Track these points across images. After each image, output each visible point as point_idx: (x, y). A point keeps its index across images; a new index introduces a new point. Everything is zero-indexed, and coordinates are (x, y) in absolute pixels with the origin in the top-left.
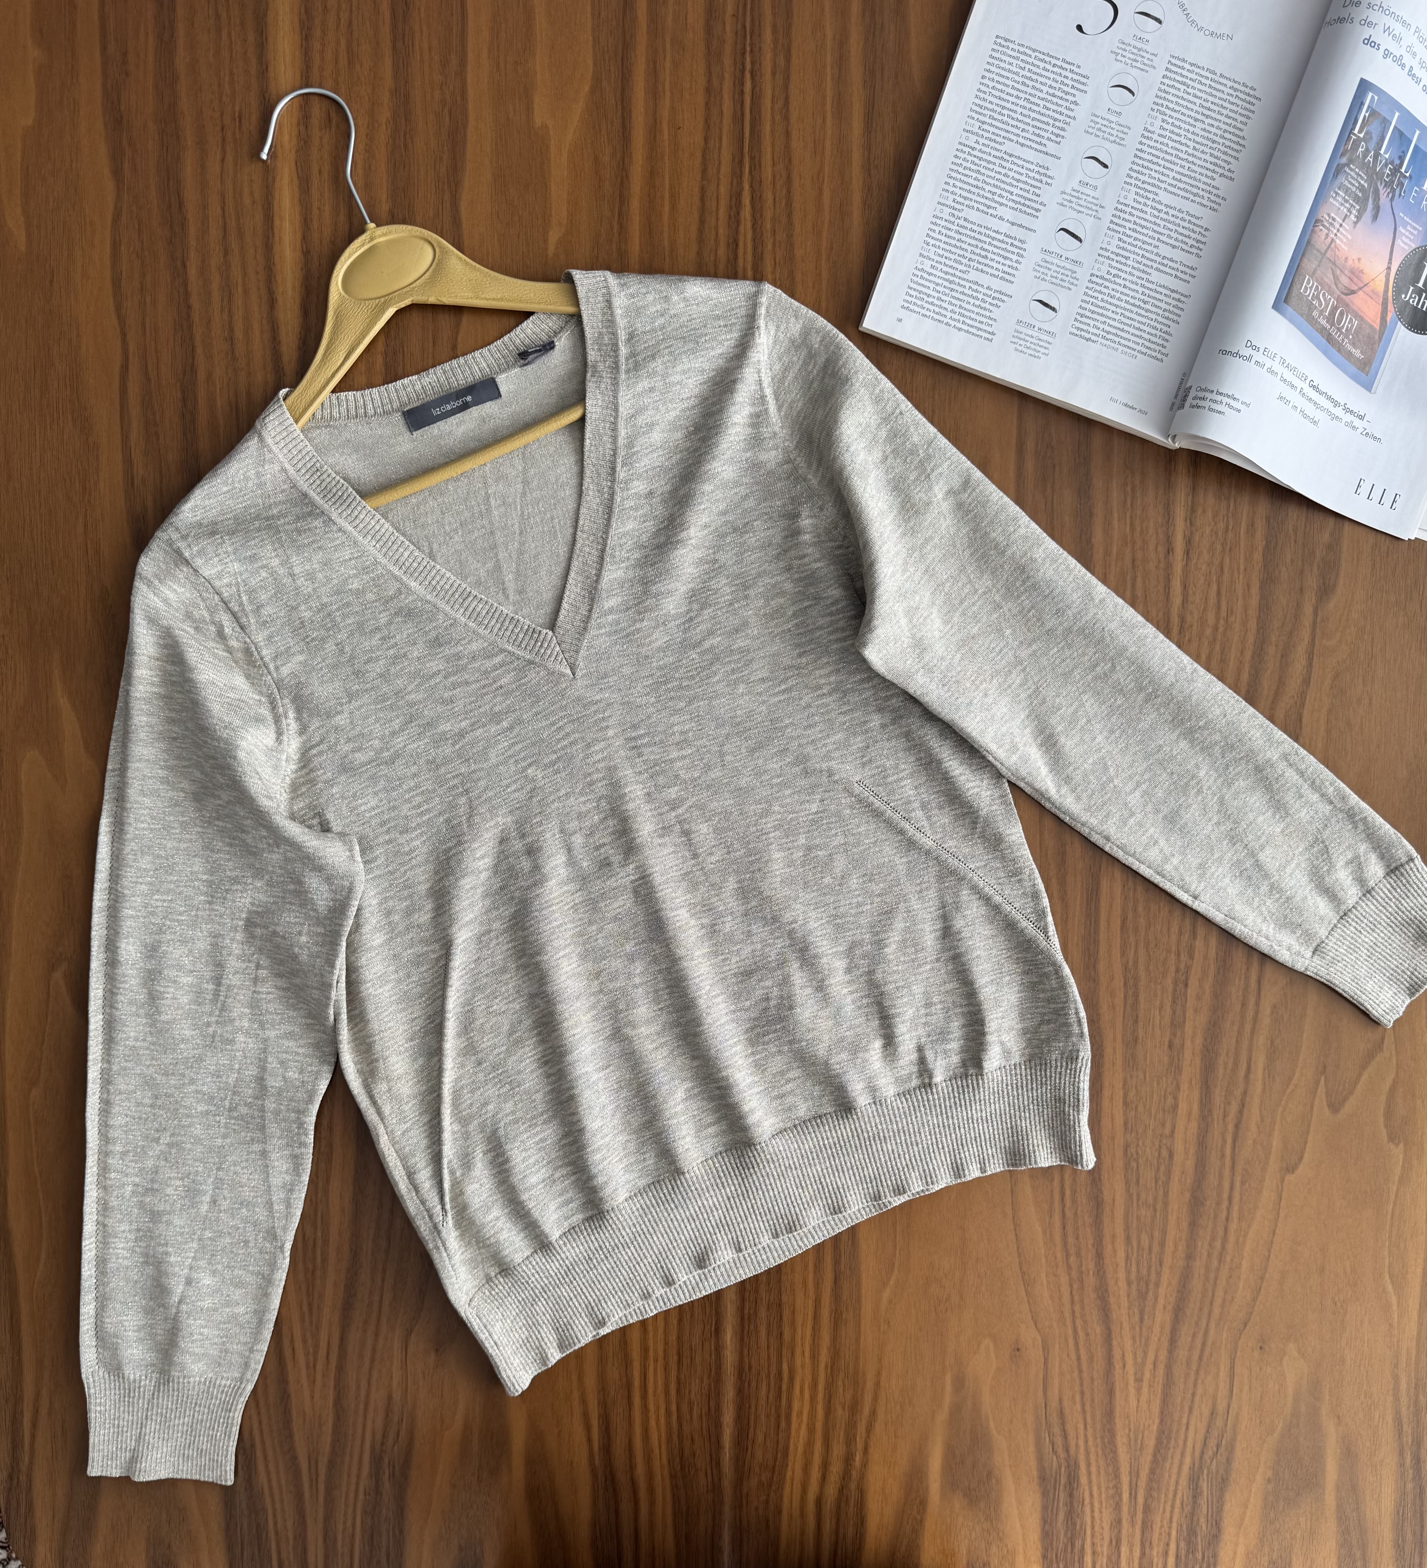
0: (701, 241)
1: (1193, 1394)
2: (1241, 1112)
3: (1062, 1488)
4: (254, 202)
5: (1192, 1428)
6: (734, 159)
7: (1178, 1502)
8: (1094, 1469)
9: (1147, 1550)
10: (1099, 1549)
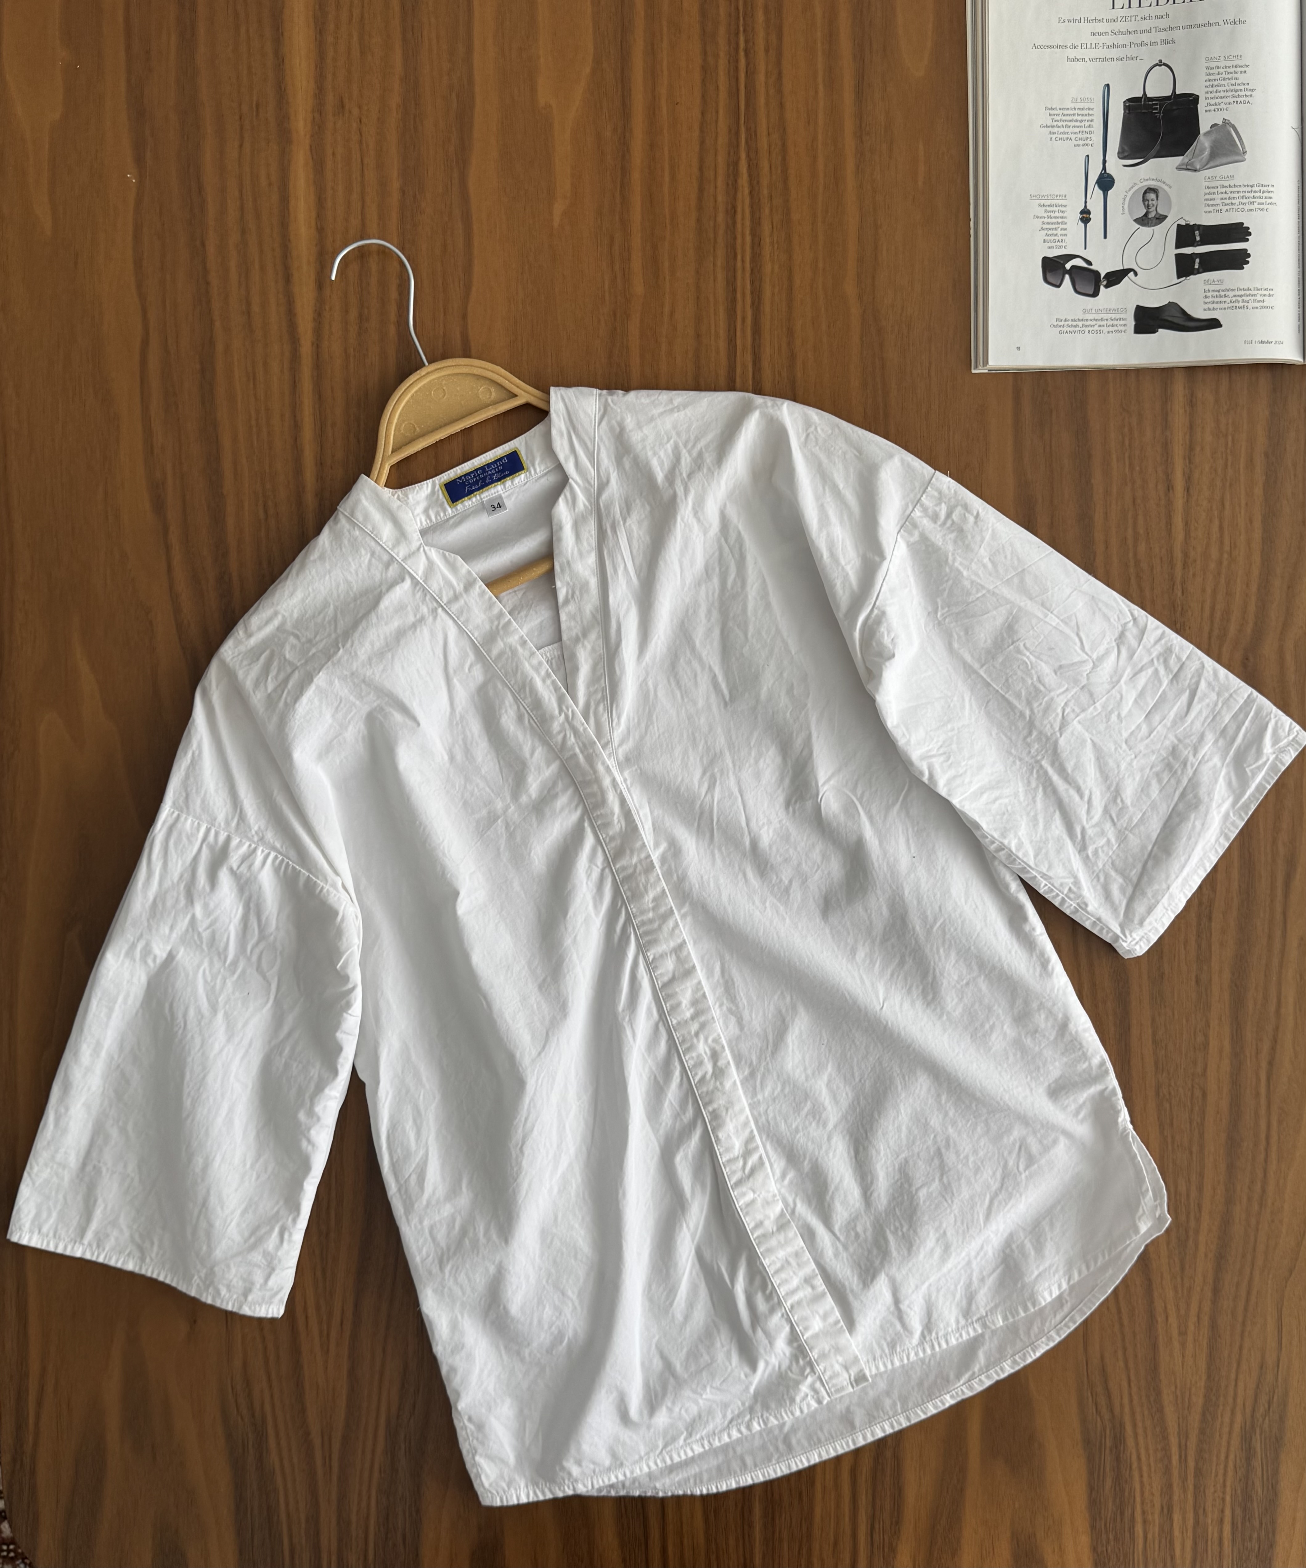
0: (700, 208)
1: (1241, 1348)
2: (1273, 1049)
3: (1108, 1451)
4: (270, 184)
5: (1241, 1385)
6: (730, 131)
7: (1231, 1465)
8: (1140, 1431)
9: (1201, 1517)
10: (1150, 1517)
